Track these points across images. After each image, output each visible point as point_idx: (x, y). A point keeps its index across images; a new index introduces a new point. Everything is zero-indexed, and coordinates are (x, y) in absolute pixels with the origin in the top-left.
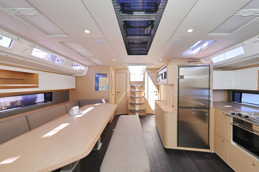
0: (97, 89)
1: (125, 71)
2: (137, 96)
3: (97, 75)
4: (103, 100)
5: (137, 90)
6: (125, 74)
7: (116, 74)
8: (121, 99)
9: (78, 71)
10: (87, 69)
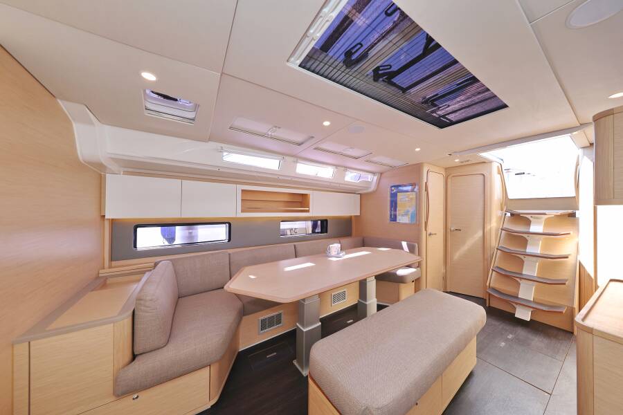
0: (394, 218)
1: (480, 169)
2: (534, 248)
3: (393, 188)
4: (404, 244)
5: (536, 228)
6: (482, 177)
7: (449, 180)
8: (465, 248)
9: (361, 185)
10: (376, 178)
